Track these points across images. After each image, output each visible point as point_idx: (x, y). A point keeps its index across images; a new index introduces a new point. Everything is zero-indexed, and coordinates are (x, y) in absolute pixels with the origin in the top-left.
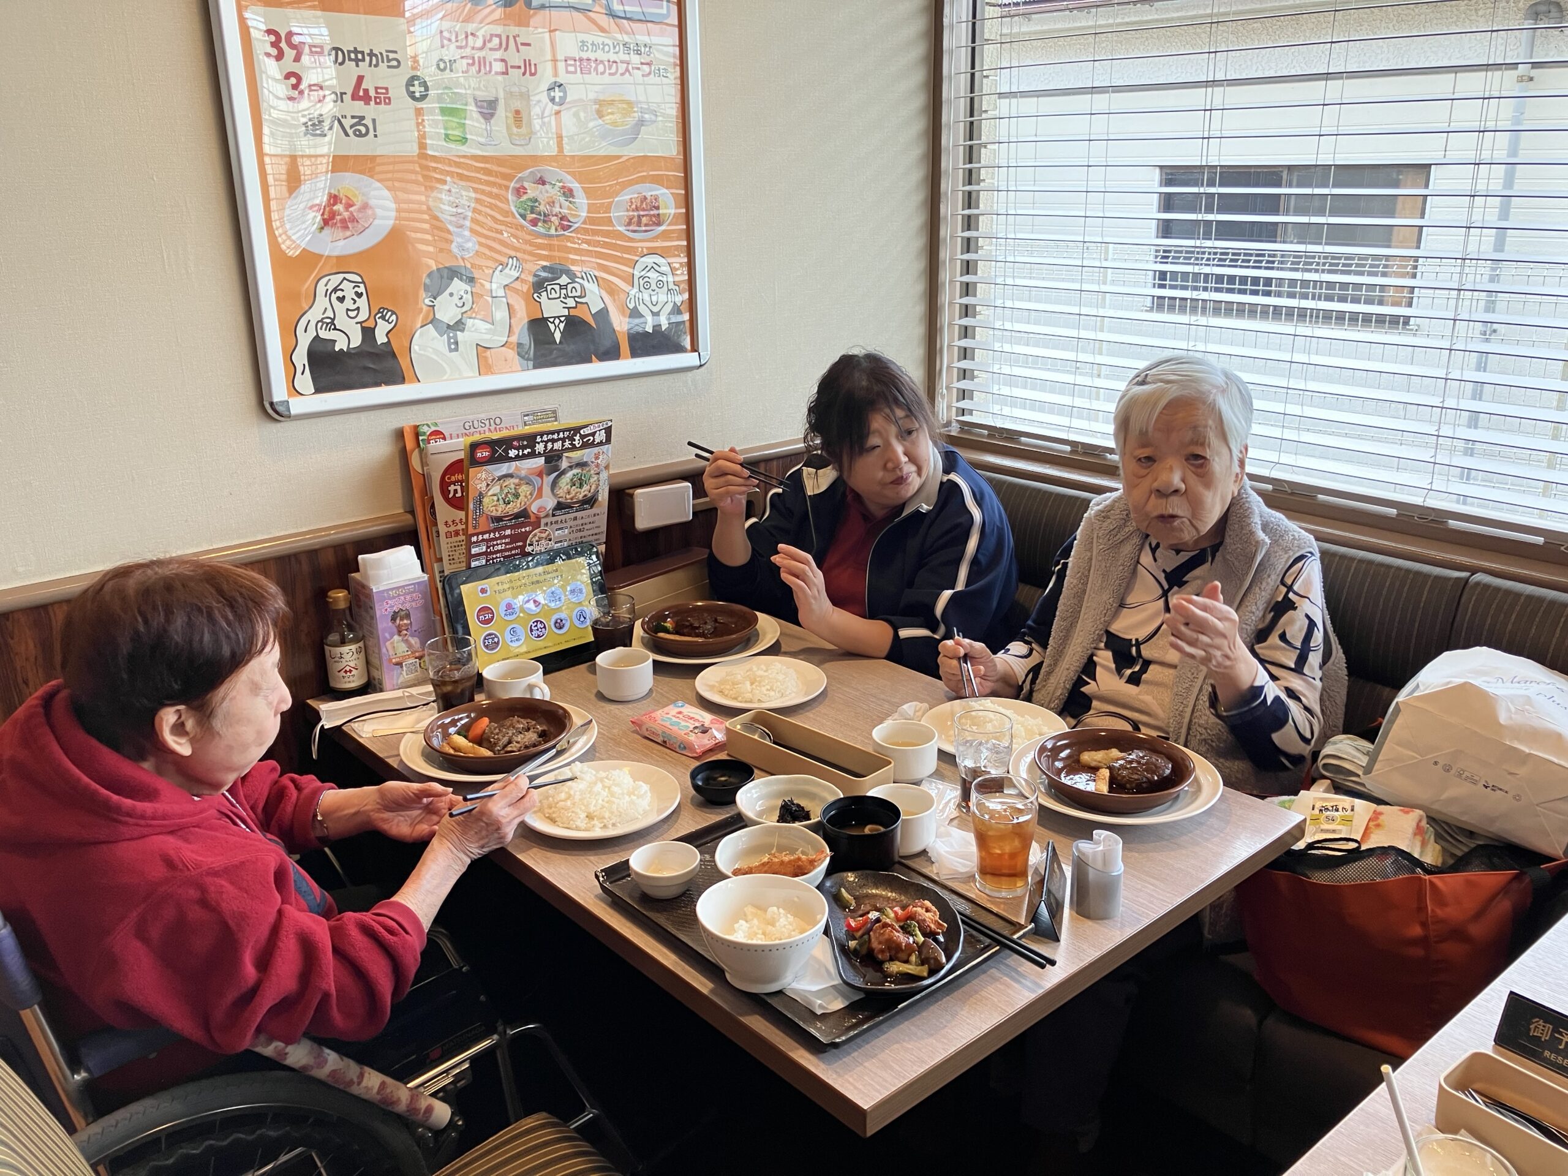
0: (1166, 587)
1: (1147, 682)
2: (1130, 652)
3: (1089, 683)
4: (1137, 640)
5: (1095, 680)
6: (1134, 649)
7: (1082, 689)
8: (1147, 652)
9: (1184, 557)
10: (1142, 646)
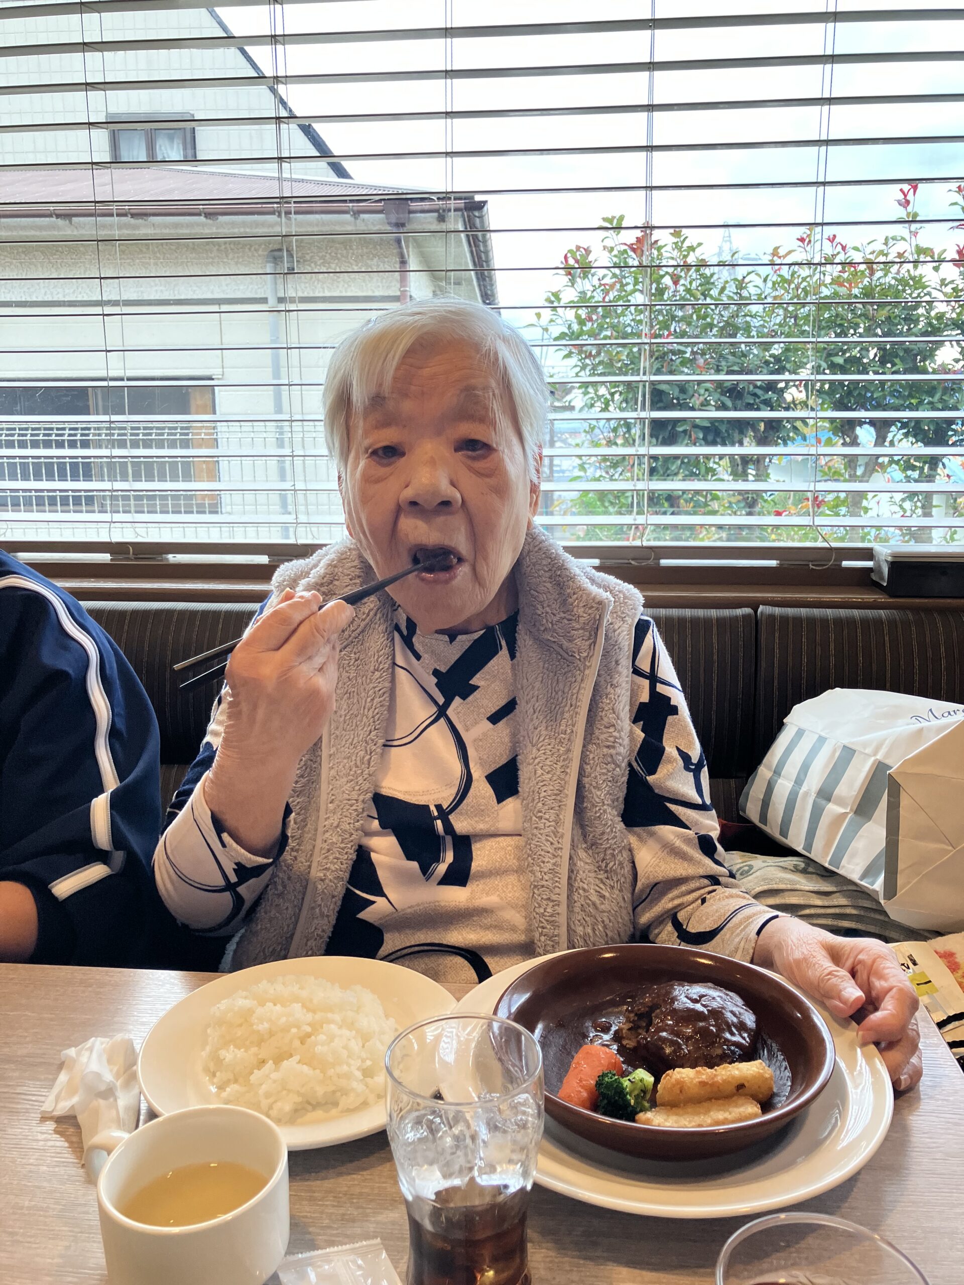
0: (441, 700)
1: (483, 875)
2: (433, 828)
3: (374, 902)
4: (439, 807)
5: (381, 893)
6: (439, 824)
7: (361, 915)
8: (461, 824)
9: (464, 642)
10: (451, 817)
